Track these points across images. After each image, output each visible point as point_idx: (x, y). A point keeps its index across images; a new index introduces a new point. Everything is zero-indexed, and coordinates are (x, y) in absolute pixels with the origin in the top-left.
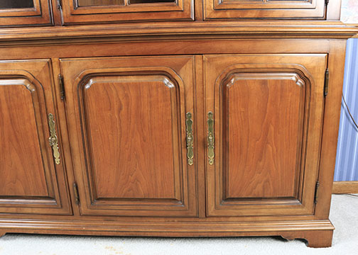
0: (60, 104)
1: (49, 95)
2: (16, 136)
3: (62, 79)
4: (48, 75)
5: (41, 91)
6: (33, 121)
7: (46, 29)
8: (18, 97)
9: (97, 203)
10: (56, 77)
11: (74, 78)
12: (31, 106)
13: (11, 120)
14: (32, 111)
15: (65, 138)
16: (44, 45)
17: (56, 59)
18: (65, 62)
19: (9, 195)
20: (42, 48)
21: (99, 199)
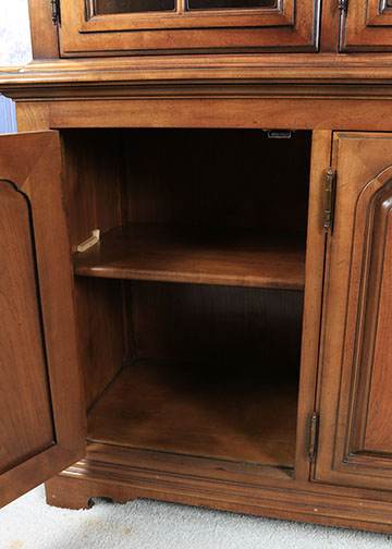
3: (334, 181)
7: (300, 59)
9: (357, 460)
11: (362, 179)
16: (301, 98)
17: (326, 133)
18: (346, 143)
20: (293, 104)
21: (358, 453)
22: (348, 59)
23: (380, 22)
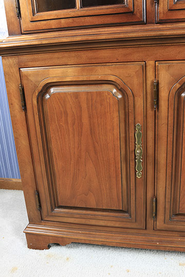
0: (150, 113)
1: (140, 102)
2: (95, 147)
3: (157, 86)
4: (141, 81)
5: (131, 99)
6: (116, 131)
8: (101, 105)
9: (176, 218)
10: (149, 82)
11: (171, 83)
12: (116, 115)
13: (91, 129)
14: (116, 120)
15: (150, 151)
16: (139, 46)
17: (152, 63)
18: (162, 67)
19: (78, 206)
20: (135, 50)
21: (177, 215)
22: (161, 26)
23: (175, 8)
